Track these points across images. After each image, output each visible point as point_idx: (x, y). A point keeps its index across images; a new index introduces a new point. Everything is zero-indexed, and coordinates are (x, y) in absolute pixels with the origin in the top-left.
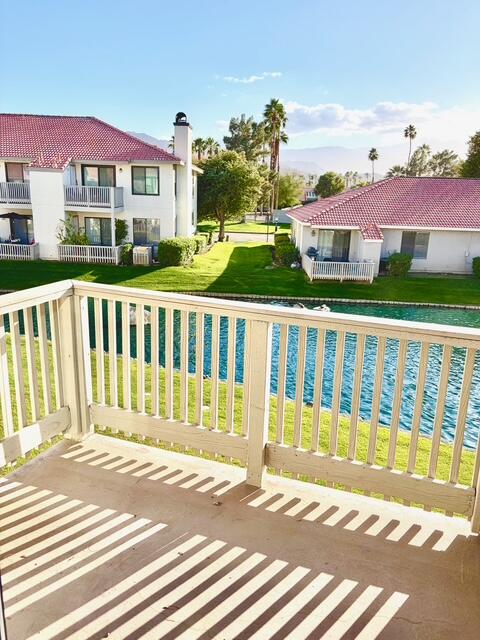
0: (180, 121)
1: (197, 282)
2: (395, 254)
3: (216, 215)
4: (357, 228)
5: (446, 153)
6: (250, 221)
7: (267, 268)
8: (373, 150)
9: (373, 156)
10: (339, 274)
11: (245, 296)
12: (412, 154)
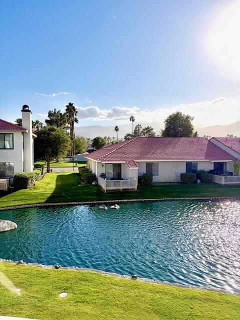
0: (25, 109)
1: (39, 197)
2: (144, 174)
3: (45, 159)
4: (124, 162)
5: (148, 128)
6: (61, 161)
7: (79, 186)
8: (117, 127)
9: (117, 129)
10: (120, 186)
11: (70, 203)
12: (134, 128)
